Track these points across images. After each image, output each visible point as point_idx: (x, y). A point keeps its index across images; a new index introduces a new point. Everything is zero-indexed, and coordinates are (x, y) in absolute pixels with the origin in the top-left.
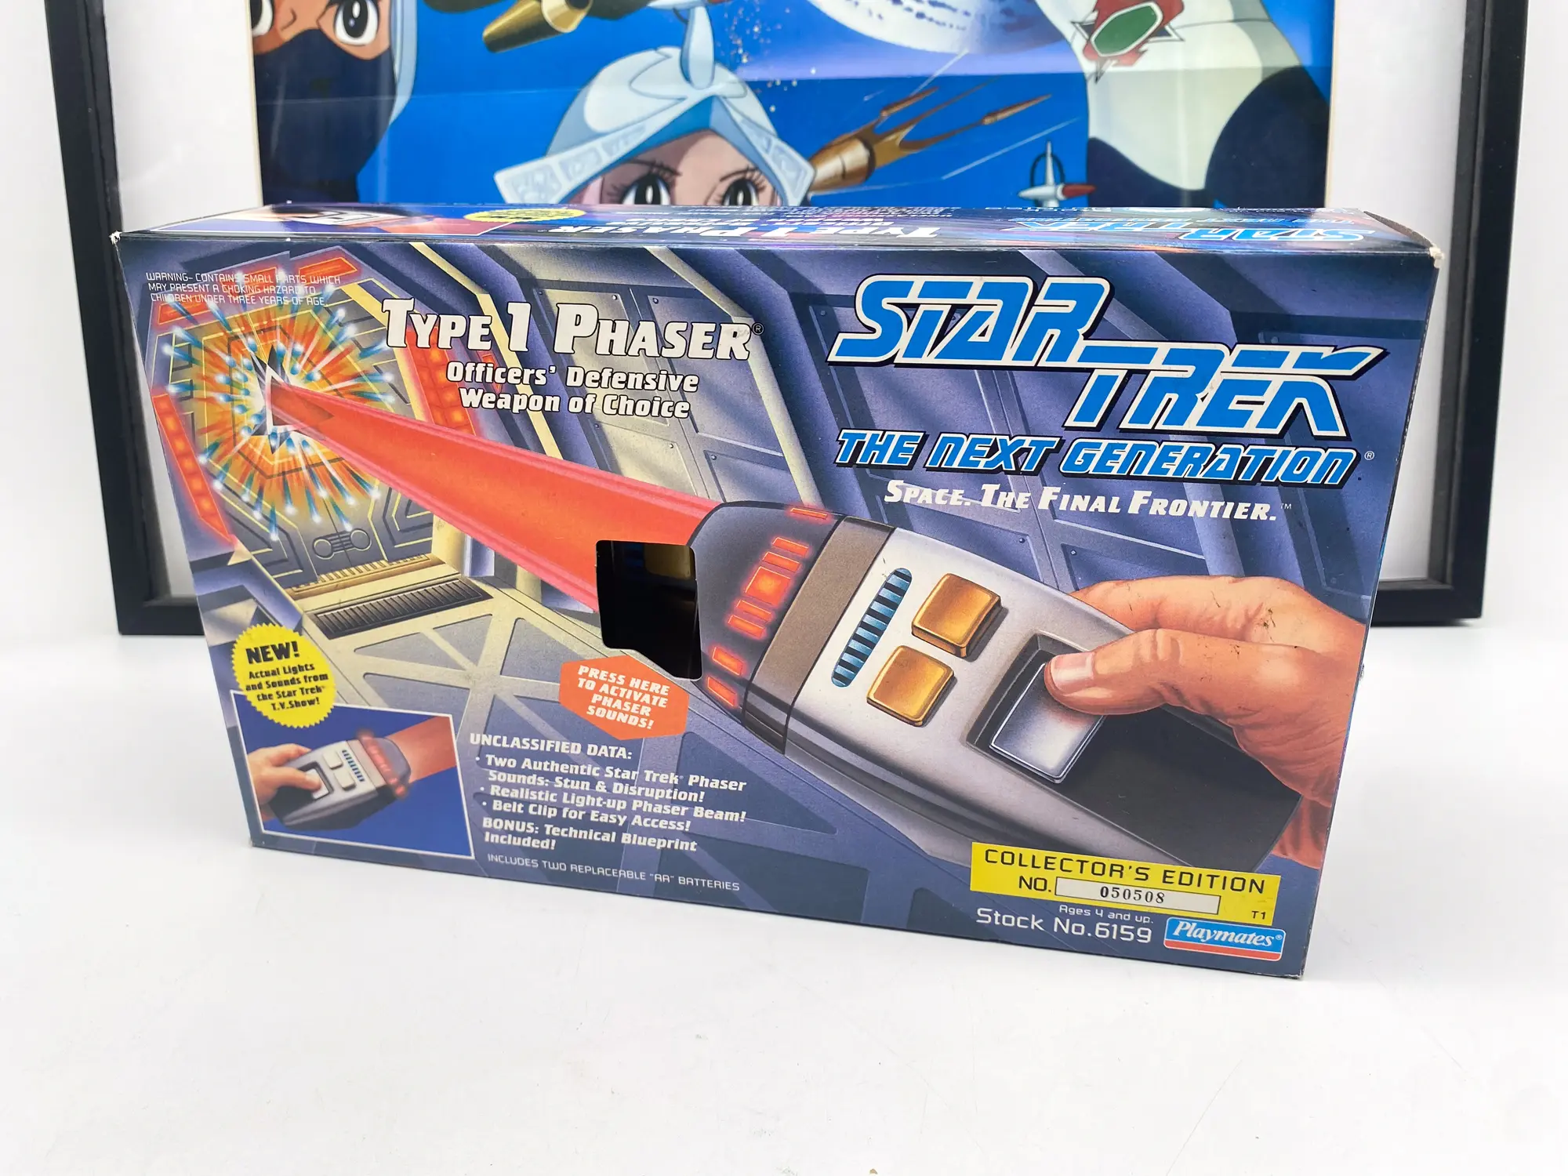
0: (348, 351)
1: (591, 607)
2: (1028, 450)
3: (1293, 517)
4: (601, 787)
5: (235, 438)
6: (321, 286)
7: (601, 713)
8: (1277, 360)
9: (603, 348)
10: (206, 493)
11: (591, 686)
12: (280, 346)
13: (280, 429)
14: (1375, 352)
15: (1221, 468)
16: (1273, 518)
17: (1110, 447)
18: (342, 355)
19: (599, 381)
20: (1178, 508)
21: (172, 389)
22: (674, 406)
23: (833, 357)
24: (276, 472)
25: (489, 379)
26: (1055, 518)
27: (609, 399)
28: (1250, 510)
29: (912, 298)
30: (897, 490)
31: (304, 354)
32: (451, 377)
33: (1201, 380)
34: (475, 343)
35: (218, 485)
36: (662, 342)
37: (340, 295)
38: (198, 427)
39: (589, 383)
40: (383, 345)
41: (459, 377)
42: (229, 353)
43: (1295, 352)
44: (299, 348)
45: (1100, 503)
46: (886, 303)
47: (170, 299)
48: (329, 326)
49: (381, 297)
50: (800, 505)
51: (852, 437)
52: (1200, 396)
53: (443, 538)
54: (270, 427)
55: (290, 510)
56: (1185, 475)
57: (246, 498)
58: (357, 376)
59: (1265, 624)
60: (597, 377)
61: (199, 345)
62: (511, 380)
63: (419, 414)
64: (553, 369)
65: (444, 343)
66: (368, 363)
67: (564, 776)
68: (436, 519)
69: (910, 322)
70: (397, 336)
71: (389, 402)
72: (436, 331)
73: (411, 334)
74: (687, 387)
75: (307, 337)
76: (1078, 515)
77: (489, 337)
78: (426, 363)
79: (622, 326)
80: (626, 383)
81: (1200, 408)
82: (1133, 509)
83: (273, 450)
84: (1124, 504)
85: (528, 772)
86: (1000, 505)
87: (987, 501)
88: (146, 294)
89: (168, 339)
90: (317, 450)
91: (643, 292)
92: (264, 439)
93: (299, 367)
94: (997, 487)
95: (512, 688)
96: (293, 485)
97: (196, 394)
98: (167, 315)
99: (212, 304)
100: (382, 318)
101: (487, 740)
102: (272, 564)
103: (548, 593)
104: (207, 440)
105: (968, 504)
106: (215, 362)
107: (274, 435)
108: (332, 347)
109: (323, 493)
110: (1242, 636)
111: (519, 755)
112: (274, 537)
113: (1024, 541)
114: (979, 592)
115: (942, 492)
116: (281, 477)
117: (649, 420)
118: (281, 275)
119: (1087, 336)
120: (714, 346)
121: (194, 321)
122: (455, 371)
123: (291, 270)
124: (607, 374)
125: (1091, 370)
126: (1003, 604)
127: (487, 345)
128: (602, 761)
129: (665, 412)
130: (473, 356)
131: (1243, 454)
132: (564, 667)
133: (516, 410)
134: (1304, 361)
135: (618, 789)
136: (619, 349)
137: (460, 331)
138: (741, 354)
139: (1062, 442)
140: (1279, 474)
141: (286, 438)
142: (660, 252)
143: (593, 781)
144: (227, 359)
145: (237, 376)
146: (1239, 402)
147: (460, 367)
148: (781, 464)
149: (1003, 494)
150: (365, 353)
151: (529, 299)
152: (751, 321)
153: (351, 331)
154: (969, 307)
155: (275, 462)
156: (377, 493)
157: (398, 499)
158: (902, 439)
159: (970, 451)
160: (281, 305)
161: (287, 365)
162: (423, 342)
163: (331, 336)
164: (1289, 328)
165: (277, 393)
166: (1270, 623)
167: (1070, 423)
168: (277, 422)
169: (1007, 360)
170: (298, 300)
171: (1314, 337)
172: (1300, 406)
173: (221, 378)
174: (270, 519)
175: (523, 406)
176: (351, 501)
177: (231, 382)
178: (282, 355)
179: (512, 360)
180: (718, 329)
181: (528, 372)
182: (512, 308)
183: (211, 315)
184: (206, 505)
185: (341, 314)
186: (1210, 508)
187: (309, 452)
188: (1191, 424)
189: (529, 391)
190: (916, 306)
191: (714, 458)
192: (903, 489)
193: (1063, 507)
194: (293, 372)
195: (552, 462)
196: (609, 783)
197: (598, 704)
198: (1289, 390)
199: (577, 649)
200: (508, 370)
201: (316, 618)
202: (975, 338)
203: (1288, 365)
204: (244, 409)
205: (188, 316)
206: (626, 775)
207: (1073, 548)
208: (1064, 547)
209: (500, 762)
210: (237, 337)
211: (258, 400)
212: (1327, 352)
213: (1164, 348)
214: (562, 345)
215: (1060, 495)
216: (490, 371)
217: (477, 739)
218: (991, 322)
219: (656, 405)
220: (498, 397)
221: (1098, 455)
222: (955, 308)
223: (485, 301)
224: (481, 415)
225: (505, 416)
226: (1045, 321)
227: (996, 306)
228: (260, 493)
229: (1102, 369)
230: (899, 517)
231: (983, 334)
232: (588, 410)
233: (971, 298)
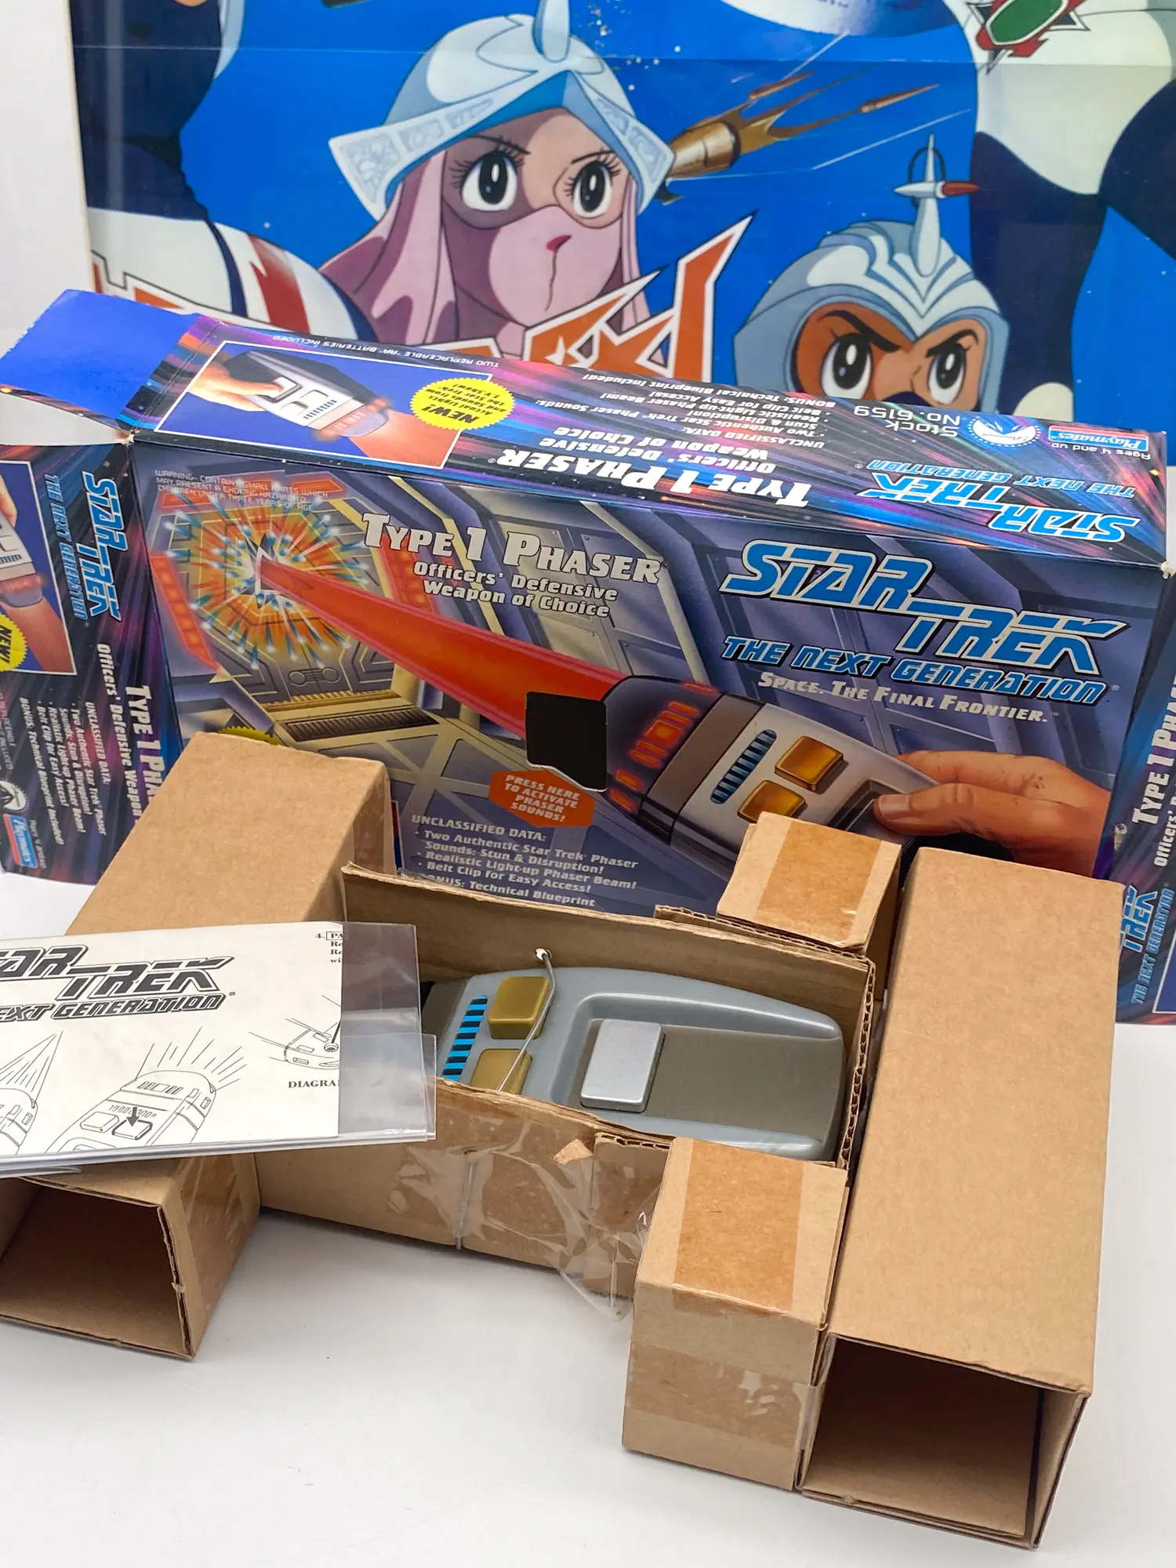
0: (330, 545)
1: (519, 736)
2: (868, 663)
3: (1059, 722)
4: (519, 858)
5: (226, 594)
6: (311, 497)
7: (522, 808)
8: (1052, 623)
9: (543, 564)
10: (194, 630)
11: (516, 789)
12: (272, 534)
13: (267, 593)
14: (1122, 625)
15: (1008, 686)
16: (1045, 721)
17: (928, 666)
18: (325, 547)
19: (538, 587)
20: (975, 708)
21: (170, 554)
22: (597, 608)
23: (723, 589)
24: (260, 622)
25: (448, 576)
26: (886, 707)
27: (544, 600)
28: (1028, 714)
29: (786, 557)
30: (767, 679)
31: (292, 543)
32: (417, 571)
33: (996, 630)
34: (438, 550)
35: (206, 626)
36: (589, 565)
37: (326, 506)
38: (192, 582)
39: (529, 586)
40: (362, 544)
41: (424, 572)
42: (226, 535)
43: (1064, 620)
44: (289, 538)
45: (919, 701)
46: (765, 558)
47: (175, 491)
48: (315, 526)
49: (362, 511)
50: (693, 682)
51: (735, 642)
52: (994, 640)
53: (402, 680)
54: (258, 590)
55: (271, 649)
56: (982, 688)
57: (231, 637)
58: (337, 563)
59: (1037, 787)
60: (536, 583)
61: (199, 526)
62: (466, 578)
63: (388, 592)
64: (501, 575)
65: (413, 547)
66: (348, 555)
67: (488, 849)
68: (396, 667)
69: (783, 573)
70: (374, 538)
71: (364, 583)
72: (406, 540)
73: (385, 539)
74: (608, 596)
75: (296, 531)
76: (903, 707)
77: (452, 548)
78: (397, 561)
79: (559, 553)
80: (560, 589)
81: (994, 648)
82: (944, 706)
83: (259, 606)
84: (937, 703)
85: (458, 845)
86: (845, 695)
87: (836, 692)
88: (153, 484)
89: (172, 519)
90: (297, 609)
91: (577, 532)
92: (252, 597)
93: (287, 551)
94: (844, 684)
95: (450, 786)
96: (275, 631)
97: (192, 559)
98: (172, 503)
99: (213, 499)
100: (362, 526)
101: (426, 820)
102: (250, 685)
103: (485, 724)
104: (200, 593)
105: (821, 692)
106: (215, 541)
107: (261, 596)
108: (317, 540)
109: (301, 640)
110: (1019, 792)
111: (453, 832)
112: (255, 666)
113: (862, 720)
114: (827, 749)
115: (801, 684)
116: (265, 626)
117: (576, 616)
118: (276, 486)
119: (914, 595)
120: (631, 572)
121: (195, 508)
122: (420, 568)
123: (286, 483)
124: (544, 582)
125: (917, 617)
126: (845, 759)
127: (449, 553)
128: (521, 841)
129: (589, 612)
130: (437, 560)
131: (1024, 679)
132: (496, 775)
133: (469, 598)
134: (1069, 626)
135: (532, 860)
136: (555, 566)
137: (427, 541)
138: (651, 579)
139: (892, 660)
140: (1050, 694)
141: (272, 598)
142: (593, 506)
143: (513, 854)
144: (224, 538)
145: (231, 551)
146: (1022, 647)
147: (425, 566)
148: (679, 654)
149: (847, 689)
150: (346, 548)
151: (485, 526)
152: (661, 559)
153: (334, 532)
154: (829, 567)
155: (261, 615)
156: (348, 644)
157: (365, 650)
158: (773, 647)
159: (825, 659)
160: (274, 507)
161: (276, 549)
162: (396, 545)
163: (317, 533)
164: (1061, 604)
165: (266, 568)
166: (1040, 786)
167: (899, 648)
168: (263, 586)
169: (855, 603)
170: (290, 505)
171: (1078, 612)
172: (1066, 653)
173: (216, 551)
174: (253, 654)
175: (475, 597)
176: (325, 648)
177: (225, 555)
178: (273, 541)
179: (468, 565)
180: (635, 562)
181: (480, 575)
182: (470, 531)
183: (212, 506)
184: (194, 639)
185: (327, 518)
186: (999, 711)
187: (291, 611)
188: (988, 656)
189: (481, 587)
190: (789, 563)
191: (626, 645)
192: (773, 679)
193: (892, 700)
194: (282, 554)
195: (495, 636)
196: (526, 857)
197: (521, 802)
198: (1058, 642)
199: (506, 763)
200: (464, 572)
201: (286, 725)
202: (831, 587)
203: (1059, 626)
204: (236, 575)
205: (189, 504)
206: (540, 851)
207: (898, 727)
208: (891, 726)
209: (436, 836)
210: (233, 524)
211: (248, 569)
212: (1087, 621)
213: (969, 608)
214: (510, 559)
215: (890, 693)
216: (449, 571)
217: (416, 819)
218: (844, 579)
219: (583, 606)
220: (454, 590)
221: (919, 670)
222: (817, 567)
223: (450, 524)
224: (440, 600)
225: (460, 602)
226: (882, 583)
227: (848, 570)
228: (245, 636)
229: (924, 616)
230: (770, 696)
231: (838, 585)
232: (527, 604)
233: (830, 562)
